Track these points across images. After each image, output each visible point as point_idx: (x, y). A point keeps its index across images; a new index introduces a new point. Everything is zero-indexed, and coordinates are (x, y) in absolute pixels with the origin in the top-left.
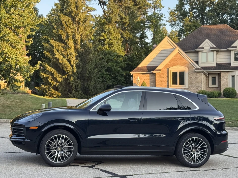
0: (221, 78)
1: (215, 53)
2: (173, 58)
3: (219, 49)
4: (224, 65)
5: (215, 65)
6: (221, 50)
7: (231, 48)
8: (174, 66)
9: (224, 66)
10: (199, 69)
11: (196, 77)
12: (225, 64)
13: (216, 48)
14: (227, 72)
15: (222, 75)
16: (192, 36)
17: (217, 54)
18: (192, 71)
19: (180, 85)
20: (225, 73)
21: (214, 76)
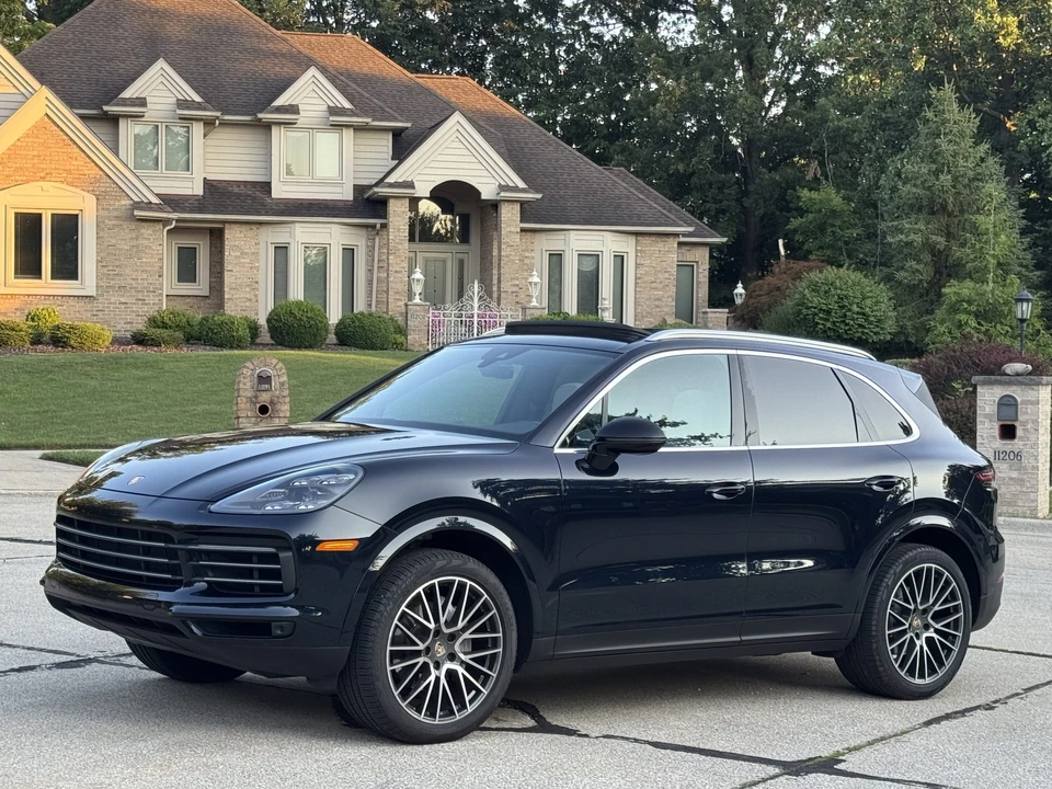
0: (227, 253)
1: (198, 130)
2: (19, 144)
3: (218, 114)
4: (236, 190)
5: (199, 191)
6: (226, 117)
7: (272, 112)
8: (27, 182)
9: (238, 196)
10: (149, 206)
11: (134, 243)
12: (242, 187)
13: (205, 109)
14: (254, 227)
15: (234, 238)
16: (71, 36)
17: (205, 136)
18: (115, 214)
19: (52, 278)
20: (244, 228)
21: (187, 242)
